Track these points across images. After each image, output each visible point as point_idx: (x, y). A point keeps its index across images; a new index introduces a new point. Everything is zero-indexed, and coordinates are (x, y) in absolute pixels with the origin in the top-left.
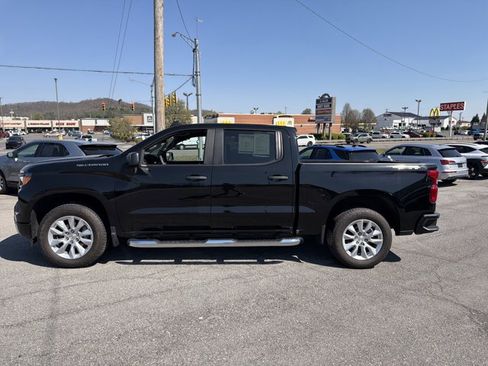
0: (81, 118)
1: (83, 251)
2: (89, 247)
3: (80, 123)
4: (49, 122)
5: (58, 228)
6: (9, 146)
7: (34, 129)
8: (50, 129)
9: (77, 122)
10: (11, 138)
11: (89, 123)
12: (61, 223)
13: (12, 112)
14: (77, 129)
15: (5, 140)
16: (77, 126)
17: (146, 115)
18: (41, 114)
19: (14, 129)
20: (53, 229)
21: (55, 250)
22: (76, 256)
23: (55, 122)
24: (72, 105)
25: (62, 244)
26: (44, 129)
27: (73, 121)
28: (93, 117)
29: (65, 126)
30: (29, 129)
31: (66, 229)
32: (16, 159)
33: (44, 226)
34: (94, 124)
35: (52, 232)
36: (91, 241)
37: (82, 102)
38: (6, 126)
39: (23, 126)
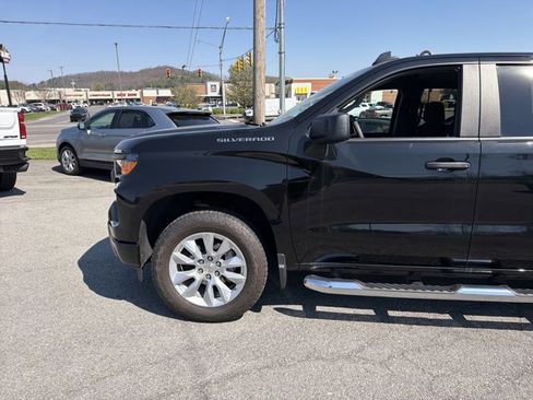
0: (141, 88)
1: (228, 294)
2: (239, 287)
3: (142, 93)
4: (110, 93)
5: (185, 252)
6: (74, 118)
7: (96, 100)
8: (111, 100)
9: (138, 92)
10: (75, 110)
11: (150, 93)
12: (191, 244)
13: (73, 83)
14: (138, 100)
15: (69, 112)
16: (138, 97)
17: (209, 84)
18: (102, 85)
19: (76, 101)
20: (177, 253)
21: (181, 290)
22: (216, 303)
23: (116, 93)
24: (131, 75)
25: (192, 280)
26: (106, 101)
27: (134, 91)
28: (153, 87)
29: (127, 97)
30: (91, 101)
31: (199, 255)
32: (89, 132)
33: (162, 249)
34: (156, 95)
35: (176, 259)
36: (242, 277)
37: (142, 71)
38: (68, 98)
39: (84, 97)
